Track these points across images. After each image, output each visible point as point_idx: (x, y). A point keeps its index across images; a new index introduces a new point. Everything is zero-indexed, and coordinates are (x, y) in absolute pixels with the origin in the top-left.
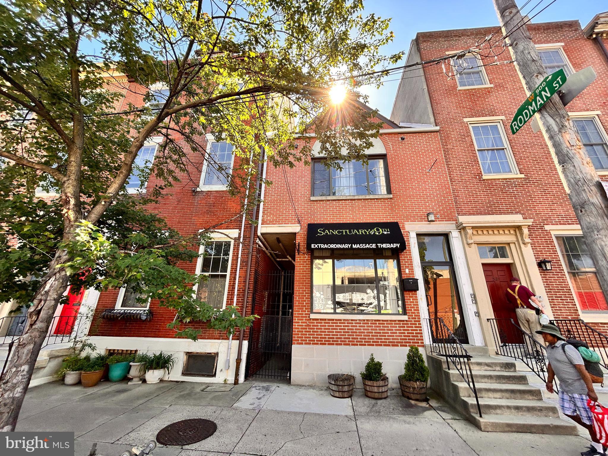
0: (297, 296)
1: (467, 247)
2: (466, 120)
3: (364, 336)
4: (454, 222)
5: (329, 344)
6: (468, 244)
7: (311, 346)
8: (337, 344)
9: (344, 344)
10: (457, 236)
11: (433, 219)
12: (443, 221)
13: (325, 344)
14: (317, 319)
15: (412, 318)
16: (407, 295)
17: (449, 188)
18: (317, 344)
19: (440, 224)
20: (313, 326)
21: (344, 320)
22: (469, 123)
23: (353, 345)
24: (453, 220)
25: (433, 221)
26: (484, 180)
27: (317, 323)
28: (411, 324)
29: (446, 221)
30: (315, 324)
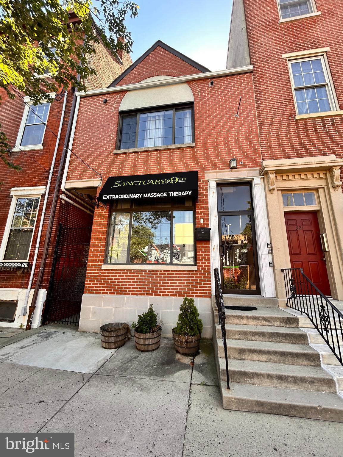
0: (92, 247)
1: (268, 193)
2: (284, 56)
3: (152, 286)
4: (258, 168)
5: (117, 294)
6: (270, 190)
7: (101, 295)
8: (125, 294)
9: (132, 294)
10: (259, 182)
11: (235, 165)
12: (246, 167)
13: (114, 293)
14: (109, 270)
15: (202, 269)
16: (199, 245)
17: (257, 133)
18: (107, 293)
19: (242, 171)
20: (104, 276)
21: (134, 270)
22: (287, 59)
23: (140, 294)
24: (257, 167)
25: (236, 168)
26: (297, 120)
27: (108, 273)
28: (200, 274)
29: (249, 167)
30: (107, 274)
